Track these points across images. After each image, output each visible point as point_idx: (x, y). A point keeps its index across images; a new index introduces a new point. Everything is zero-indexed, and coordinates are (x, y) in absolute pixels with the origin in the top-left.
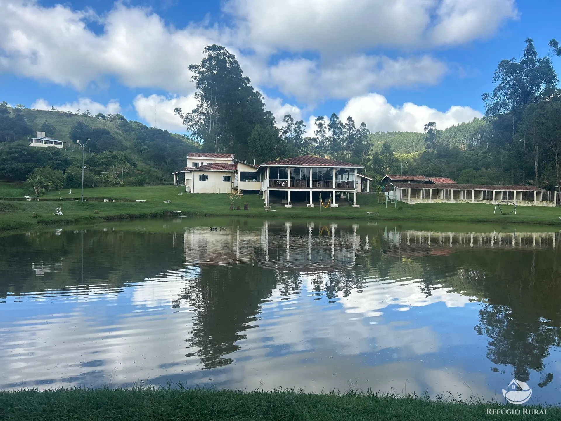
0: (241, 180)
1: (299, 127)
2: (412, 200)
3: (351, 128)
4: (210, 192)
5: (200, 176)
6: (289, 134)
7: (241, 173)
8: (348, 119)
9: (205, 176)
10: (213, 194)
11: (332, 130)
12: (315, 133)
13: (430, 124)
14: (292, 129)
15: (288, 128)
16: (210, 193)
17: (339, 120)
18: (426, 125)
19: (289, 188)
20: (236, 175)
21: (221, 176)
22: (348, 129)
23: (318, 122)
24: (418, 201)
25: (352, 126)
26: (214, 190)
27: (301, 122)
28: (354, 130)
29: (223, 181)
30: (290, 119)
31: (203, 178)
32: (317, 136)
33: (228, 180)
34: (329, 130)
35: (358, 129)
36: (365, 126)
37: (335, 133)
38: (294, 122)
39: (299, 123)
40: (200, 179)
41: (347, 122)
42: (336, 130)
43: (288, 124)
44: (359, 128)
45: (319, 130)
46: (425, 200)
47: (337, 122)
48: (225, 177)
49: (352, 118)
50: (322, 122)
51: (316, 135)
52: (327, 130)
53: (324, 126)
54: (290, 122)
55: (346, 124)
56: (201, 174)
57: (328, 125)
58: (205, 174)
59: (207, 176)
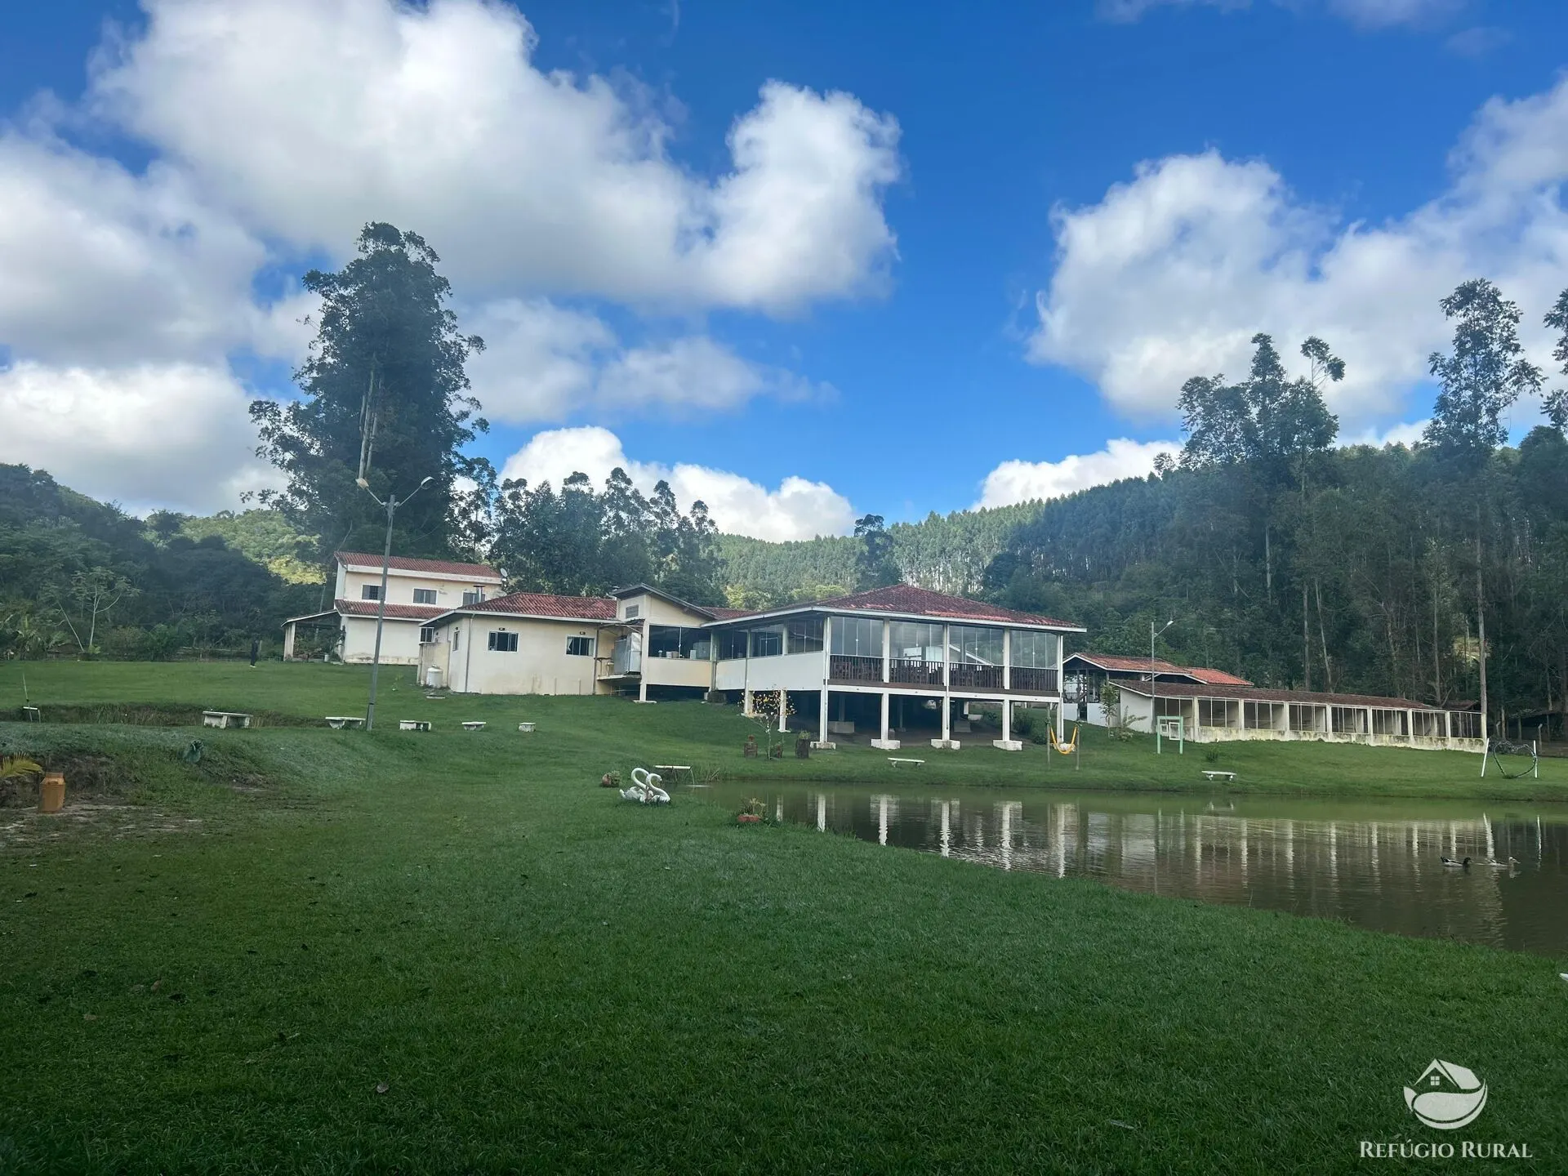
0: (653, 653)
3: (667, 514)
4: (523, 689)
5: (493, 635)
7: (653, 628)
8: (657, 488)
9: (507, 634)
11: (612, 514)
13: (869, 520)
16: (523, 692)
17: (633, 488)
18: (858, 522)
19: (886, 686)
20: (636, 635)
21: (562, 639)
22: (657, 515)
25: (669, 509)
26: (537, 685)
28: (675, 518)
29: (568, 653)
30: (486, 473)
31: (503, 642)
33: (585, 652)
35: (685, 518)
36: (706, 511)
40: (492, 645)
41: (657, 495)
42: (623, 515)
43: (479, 484)
44: (689, 516)
47: (628, 493)
48: (576, 640)
49: (669, 486)
55: (653, 501)
56: (495, 628)
58: (510, 629)
59: (515, 637)
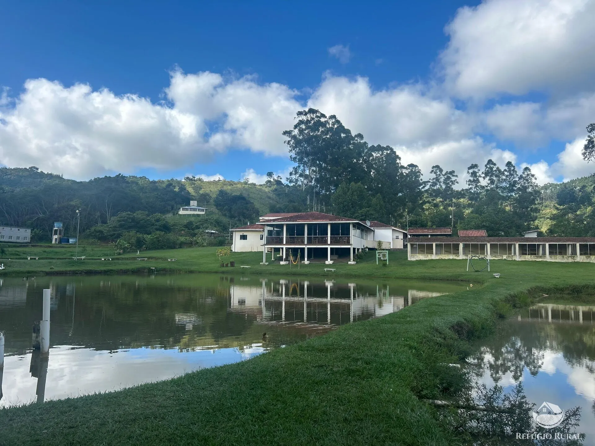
1: (449, 178)
2: (412, 256)
3: (512, 175)
4: (249, 250)
5: (241, 236)
6: (438, 186)
8: (507, 165)
10: (251, 252)
11: (488, 178)
12: (468, 183)
14: (442, 180)
15: (437, 179)
17: (496, 167)
21: (259, 235)
22: (507, 176)
23: (471, 171)
24: (420, 257)
25: (512, 172)
26: (252, 249)
27: (452, 173)
28: (516, 176)
29: (261, 239)
30: (438, 170)
31: (244, 237)
32: (471, 186)
34: (484, 178)
35: (521, 176)
37: (492, 182)
38: (444, 173)
39: (448, 174)
40: (241, 239)
42: (493, 178)
43: (436, 175)
44: (522, 174)
45: (472, 179)
47: (494, 169)
49: (512, 163)
50: (476, 170)
51: (469, 185)
52: (481, 179)
53: (478, 174)
54: (439, 173)
55: (505, 170)
56: (241, 234)
57: (483, 173)
58: (245, 234)
59: (246, 236)
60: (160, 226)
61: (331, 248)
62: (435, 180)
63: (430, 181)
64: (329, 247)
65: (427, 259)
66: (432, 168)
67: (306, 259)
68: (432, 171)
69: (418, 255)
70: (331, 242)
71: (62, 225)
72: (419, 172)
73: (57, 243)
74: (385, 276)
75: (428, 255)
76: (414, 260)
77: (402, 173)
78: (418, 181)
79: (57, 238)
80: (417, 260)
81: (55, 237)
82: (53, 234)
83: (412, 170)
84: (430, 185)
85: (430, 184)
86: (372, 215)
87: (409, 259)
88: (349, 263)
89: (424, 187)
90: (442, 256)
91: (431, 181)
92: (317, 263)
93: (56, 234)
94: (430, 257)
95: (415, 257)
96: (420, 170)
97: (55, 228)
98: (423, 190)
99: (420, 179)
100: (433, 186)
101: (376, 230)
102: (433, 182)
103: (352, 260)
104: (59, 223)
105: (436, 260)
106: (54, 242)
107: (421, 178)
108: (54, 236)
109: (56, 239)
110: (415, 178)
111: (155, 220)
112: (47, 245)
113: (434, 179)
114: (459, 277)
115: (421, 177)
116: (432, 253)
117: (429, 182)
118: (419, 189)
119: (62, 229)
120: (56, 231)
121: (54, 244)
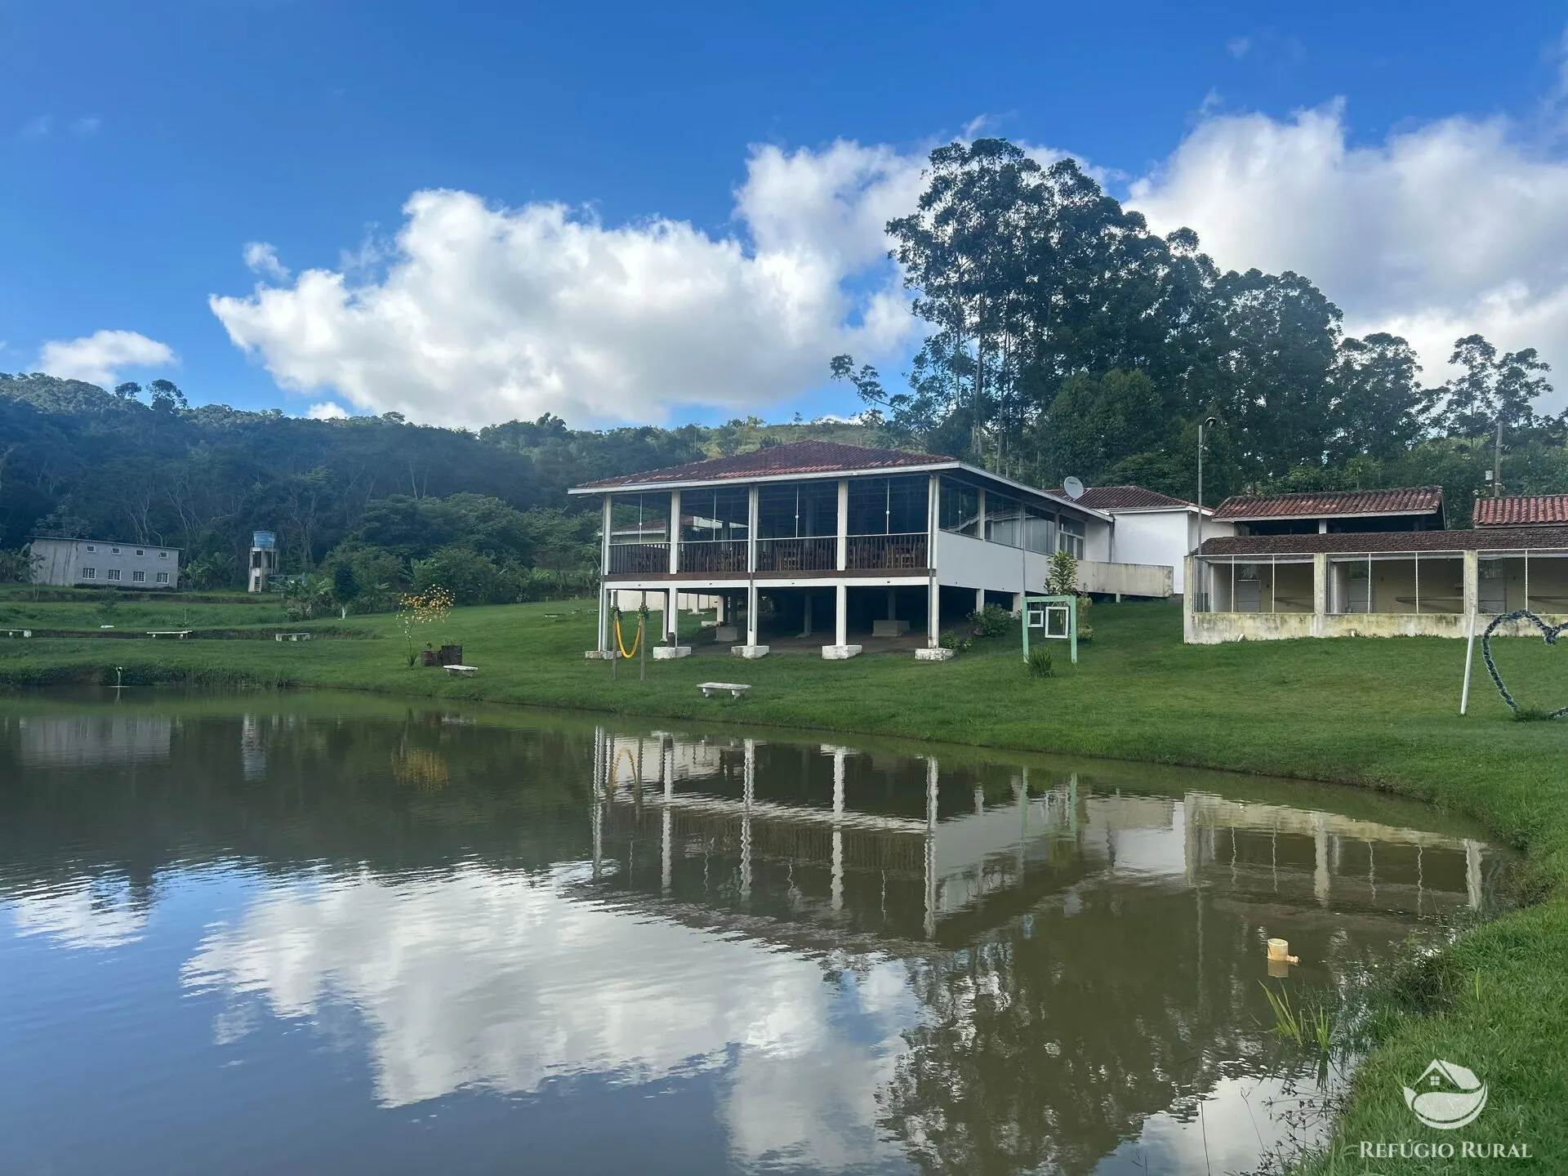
1: (1515, 375)
2: (1202, 621)
6: (1477, 403)
15: (1475, 381)
24: (1242, 628)
27: (1527, 356)
38: (1497, 359)
39: (1513, 360)
46: (1284, 622)
54: (1479, 361)
60: (490, 535)
61: (849, 590)
62: (1466, 385)
63: (1450, 387)
64: (841, 584)
65: (1283, 635)
66: (1457, 346)
67: (752, 636)
68: (1457, 355)
69: (1233, 616)
70: (849, 561)
71: (273, 540)
72: (1408, 360)
73: (260, 590)
74: (942, 733)
75: (1286, 616)
76: (1215, 639)
77: (1348, 363)
78: (1406, 388)
79: (258, 575)
80: (1225, 643)
81: (256, 573)
82: (251, 564)
83: (1382, 356)
84: (1450, 403)
85: (1448, 397)
86: (1165, 475)
87: (1190, 637)
88: (921, 653)
89: (1426, 409)
90: (1361, 622)
91: (1453, 388)
92: (792, 651)
93: (257, 564)
94: (1293, 627)
95: (1221, 626)
96: (1414, 353)
97: (255, 549)
98: (1421, 419)
99: (1411, 383)
100: (1459, 403)
101: (1120, 520)
102: (1460, 393)
103: (935, 642)
104: (268, 534)
105: (1331, 640)
106: (252, 588)
107: (1415, 380)
108: (253, 572)
109: (257, 579)
110: (1395, 382)
111: (477, 518)
112: (234, 595)
113: (1462, 380)
114: (1368, 763)
115: (1417, 376)
116: (1310, 608)
117: (1445, 390)
118: (1408, 415)
119: (272, 550)
120: (258, 555)
121: (252, 593)
